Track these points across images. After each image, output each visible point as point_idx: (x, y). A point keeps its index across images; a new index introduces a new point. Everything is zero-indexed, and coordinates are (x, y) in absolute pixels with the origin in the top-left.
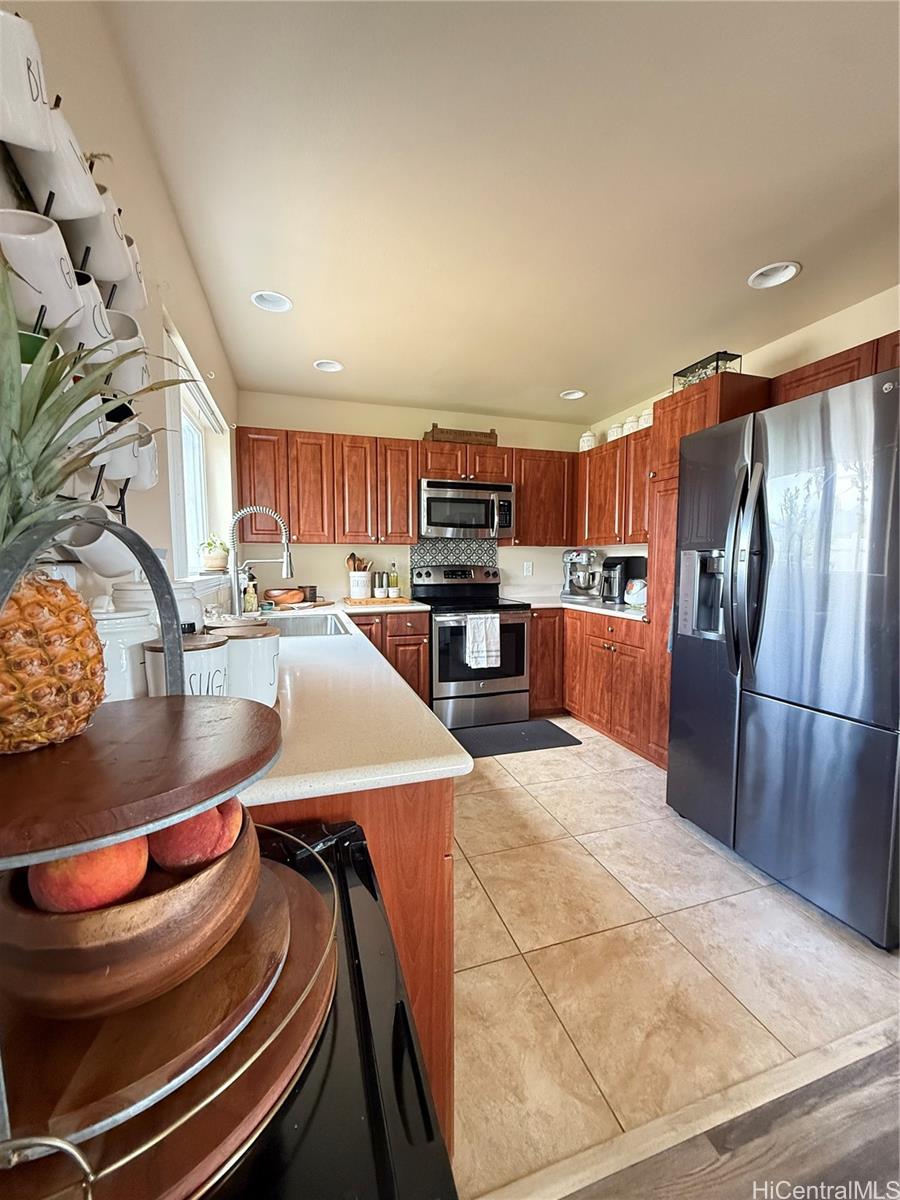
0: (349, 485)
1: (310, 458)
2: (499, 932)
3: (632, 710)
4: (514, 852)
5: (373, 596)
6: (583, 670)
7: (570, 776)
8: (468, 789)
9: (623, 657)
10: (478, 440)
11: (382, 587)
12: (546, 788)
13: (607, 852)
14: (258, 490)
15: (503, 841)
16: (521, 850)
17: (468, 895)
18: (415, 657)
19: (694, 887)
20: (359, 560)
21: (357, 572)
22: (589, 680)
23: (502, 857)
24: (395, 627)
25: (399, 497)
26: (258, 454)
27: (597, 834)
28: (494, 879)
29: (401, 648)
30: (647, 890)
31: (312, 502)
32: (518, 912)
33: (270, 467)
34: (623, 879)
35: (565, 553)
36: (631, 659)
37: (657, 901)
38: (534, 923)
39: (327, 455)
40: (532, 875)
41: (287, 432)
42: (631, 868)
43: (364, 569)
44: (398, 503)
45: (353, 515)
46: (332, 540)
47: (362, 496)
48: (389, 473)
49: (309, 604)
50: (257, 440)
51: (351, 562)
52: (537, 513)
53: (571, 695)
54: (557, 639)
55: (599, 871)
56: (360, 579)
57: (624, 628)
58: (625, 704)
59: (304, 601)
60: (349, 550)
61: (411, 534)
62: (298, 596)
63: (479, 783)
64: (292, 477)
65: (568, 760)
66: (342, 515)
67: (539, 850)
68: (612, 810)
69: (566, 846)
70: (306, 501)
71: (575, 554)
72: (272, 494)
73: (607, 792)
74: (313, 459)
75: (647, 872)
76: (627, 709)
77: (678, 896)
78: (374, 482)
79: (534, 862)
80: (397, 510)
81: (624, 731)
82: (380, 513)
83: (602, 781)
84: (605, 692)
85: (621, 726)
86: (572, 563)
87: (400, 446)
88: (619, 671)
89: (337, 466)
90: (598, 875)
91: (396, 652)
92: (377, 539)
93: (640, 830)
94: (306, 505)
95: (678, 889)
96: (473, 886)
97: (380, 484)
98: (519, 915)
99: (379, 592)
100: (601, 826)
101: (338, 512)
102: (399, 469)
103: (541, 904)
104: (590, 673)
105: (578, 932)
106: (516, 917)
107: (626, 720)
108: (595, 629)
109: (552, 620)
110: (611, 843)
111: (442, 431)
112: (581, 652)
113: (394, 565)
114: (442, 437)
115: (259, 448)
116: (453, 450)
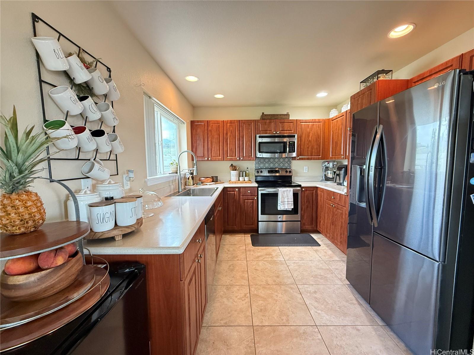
0: (229, 139)
1: (215, 130)
2: (249, 316)
3: (341, 234)
4: (268, 286)
5: (239, 180)
6: (324, 214)
7: (308, 259)
8: (262, 258)
9: (338, 210)
10: (281, 117)
11: (243, 176)
12: (294, 263)
13: (309, 294)
14: (198, 142)
15: (266, 281)
16: (271, 286)
17: (243, 299)
18: (252, 204)
19: (342, 318)
20: (234, 166)
21: (233, 171)
22: (326, 218)
23: (263, 287)
24: (244, 192)
25: (248, 142)
26: (198, 130)
27: (308, 286)
28: (256, 295)
29: (246, 201)
30: (319, 314)
31: (216, 146)
32: (259, 310)
33: (201, 134)
34: (310, 307)
35: (323, 162)
36: (341, 212)
37: (322, 319)
38: (263, 316)
39: (221, 129)
40: (272, 297)
41: (207, 121)
42: (316, 303)
43: (236, 170)
44: (248, 144)
45: (231, 150)
46: (223, 159)
47: (234, 143)
48: (244, 133)
49: (214, 183)
50: (197, 125)
51: (231, 167)
52: (308, 146)
53: (320, 224)
54: (314, 200)
55: (301, 301)
56: (234, 173)
57: (338, 197)
58: (338, 231)
59: (213, 181)
60: (230, 163)
61: (253, 157)
62: (210, 180)
63: (267, 257)
64: (209, 137)
65: (310, 252)
66: (226, 150)
67: (279, 288)
68: (320, 277)
69: (292, 288)
70: (214, 145)
71: (327, 163)
72: (202, 143)
73: (322, 269)
74: (216, 130)
75: (323, 306)
76: (339, 234)
77: (333, 320)
78: (238, 137)
79: (275, 292)
80: (247, 147)
81: (338, 243)
82: (241, 149)
83: (321, 263)
84: (332, 225)
85: (337, 240)
86: (326, 167)
87: (248, 122)
88: (336, 216)
89: (225, 132)
90: (299, 303)
91: (244, 202)
92: (240, 159)
93: (329, 288)
94: (214, 147)
95: (334, 317)
96: (247, 296)
97: (241, 138)
98: (259, 311)
99: (241, 179)
100: (311, 283)
101: (225, 149)
102: (248, 131)
103: (270, 309)
104: (326, 215)
105: (280, 324)
106: (257, 312)
107: (339, 238)
108: (328, 197)
109: (312, 192)
110: (313, 291)
111: (266, 115)
112: (323, 207)
113: (248, 168)
114: (265, 117)
115: (198, 128)
116: (270, 122)
